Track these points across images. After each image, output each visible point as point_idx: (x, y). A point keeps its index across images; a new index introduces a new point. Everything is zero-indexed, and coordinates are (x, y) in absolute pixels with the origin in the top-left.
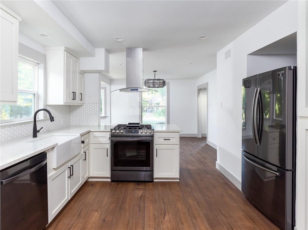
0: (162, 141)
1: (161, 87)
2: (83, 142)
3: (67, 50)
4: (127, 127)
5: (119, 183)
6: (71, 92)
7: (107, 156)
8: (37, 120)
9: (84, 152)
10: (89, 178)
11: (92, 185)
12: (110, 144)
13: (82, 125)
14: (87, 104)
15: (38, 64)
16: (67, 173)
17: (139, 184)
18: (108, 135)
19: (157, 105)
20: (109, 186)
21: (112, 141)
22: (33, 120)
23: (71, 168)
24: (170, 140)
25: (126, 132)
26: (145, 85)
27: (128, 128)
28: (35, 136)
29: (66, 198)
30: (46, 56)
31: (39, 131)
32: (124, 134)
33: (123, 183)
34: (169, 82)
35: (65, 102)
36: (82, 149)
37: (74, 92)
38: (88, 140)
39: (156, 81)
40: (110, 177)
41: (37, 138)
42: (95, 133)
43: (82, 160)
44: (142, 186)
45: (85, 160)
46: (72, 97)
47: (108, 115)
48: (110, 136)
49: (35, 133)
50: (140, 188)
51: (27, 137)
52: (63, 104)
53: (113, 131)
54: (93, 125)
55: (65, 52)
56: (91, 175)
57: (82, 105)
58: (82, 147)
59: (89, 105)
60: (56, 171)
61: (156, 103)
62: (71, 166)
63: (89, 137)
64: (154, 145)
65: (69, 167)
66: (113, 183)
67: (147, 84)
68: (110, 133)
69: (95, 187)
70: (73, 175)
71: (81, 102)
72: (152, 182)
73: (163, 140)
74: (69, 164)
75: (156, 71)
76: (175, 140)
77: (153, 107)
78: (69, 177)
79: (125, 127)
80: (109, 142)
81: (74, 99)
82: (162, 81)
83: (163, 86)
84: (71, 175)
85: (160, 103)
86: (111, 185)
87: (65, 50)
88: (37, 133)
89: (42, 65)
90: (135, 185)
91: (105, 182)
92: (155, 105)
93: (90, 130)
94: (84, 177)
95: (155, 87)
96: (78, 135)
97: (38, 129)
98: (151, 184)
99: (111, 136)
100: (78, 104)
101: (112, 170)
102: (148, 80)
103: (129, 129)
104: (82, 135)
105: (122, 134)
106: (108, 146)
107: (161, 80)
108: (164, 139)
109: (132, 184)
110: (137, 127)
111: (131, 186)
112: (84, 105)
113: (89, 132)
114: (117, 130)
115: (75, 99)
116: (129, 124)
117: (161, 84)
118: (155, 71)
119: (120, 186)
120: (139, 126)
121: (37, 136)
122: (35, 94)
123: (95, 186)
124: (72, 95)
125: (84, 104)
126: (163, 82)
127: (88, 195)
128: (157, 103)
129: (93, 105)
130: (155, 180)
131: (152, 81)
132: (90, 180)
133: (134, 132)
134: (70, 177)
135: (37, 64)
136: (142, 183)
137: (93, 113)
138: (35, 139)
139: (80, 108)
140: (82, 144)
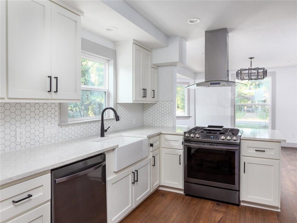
0: (252, 152)
1: (260, 79)
2: (152, 145)
3: (136, 43)
4: (204, 131)
5: (194, 198)
6: (141, 89)
7: (180, 164)
8: (104, 119)
9: (153, 157)
10: (160, 186)
11: (163, 195)
12: (183, 150)
13: (156, 125)
14: (160, 102)
15: (109, 61)
16: (130, 178)
17: (219, 205)
18: (181, 139)
19: (263, 103)
20: (182, 200)
21: (185, 146)
22: (101, 119)
23: (135, 174)
24: (266, 153)
25: (203, 137)
26: (237, 77)
27: (206, 131)
28: (102, 135)
29: (130, 205)
30: (116, 51)
31: (106, 131)
32: (200, 139)
33: (199, 199)
34: (275, 72)
35: (134, 100)
36: (151, 153)
37: (144, 89)
38: (158, 143)
39: (253, 71)
40: (183, 189)
41: (105, 137)
42: (167, 136)
43: (150, 165)
44: (223, 208)
45: (154, 165)
46: (142, 95)
47: (192, 114)
48: (183, 141)
49: (103, 132)
50: (220, 210)
51: (96, 136)
52: (132, 102)
53: (187, 135)
54: (167, 126)
55: (134, 45)
56: (162, 184)
57: (155, 103)
58: (151, 151)
59: (163, 103)
60: (117, 175)
61: (260, 100)
62: (136, 171)
63: (160, 140)
64: (241, 157)
65: (133, 172)
66: (187, 197)
67: (239, 75)
68: (183, 136)
69: (166, 198)
70: (137, 181)
71: (154, 100)
72: (238, 205)
73: (255, 152)
74: (133, 169)
75: (253, 58)
76: (273, 153)
77: (257, 106)
78: (132, 183)
79: (203, 130)
80: (182, 147)
81: (144, 97)
82: (262, 70)
83: (264, 78)
84: (135, 181)
85: (267, 100)
86: (183, 199)
87: (133, 43)
88: (105, 133)
89: (112, 62)
90: (214, 205)
91: (178, 194)
92: (260, 103)
93: (161, 132)
94: (153, 185)
95: (251, 79)
96: (146, 137)
97: (105, 129)
98: (236, 207)
99: (185, 141)
100: (151, 102)
101: (186, 182)
102: (241, 70)
103: (207, 133)
104: (149, 137)
105: (197, 139)
106: (181, 152)
107: (260, 69)
108: (256, 150)
109: (210, 202)
110: (217, 132)
111: (209, 205)
112: (158, 103)
113: (160, 134)
114: (191, 134)
115: (146, 97)
116: (209, 127)
117: (261, 74)
118: (251, 58)
119: (195, 202)
120: (220, 130)
121: (105, 136)
122: (105, 92)
123: (166, 196)
124: (142, 92)
125: (157, 101)
126: (264, 71)
127: (156, 206)
128: (263, 99)
129: (167, 103)
130: (242, 204)
131: (247, 72)
132: (161, 188)
133: (212, 138)
134: (134, 183)
135: (107, 61)
136: (224, 204)
137: (167, 112)
138: (103, 138)
139: (154, 106)
140: (151, 147)
